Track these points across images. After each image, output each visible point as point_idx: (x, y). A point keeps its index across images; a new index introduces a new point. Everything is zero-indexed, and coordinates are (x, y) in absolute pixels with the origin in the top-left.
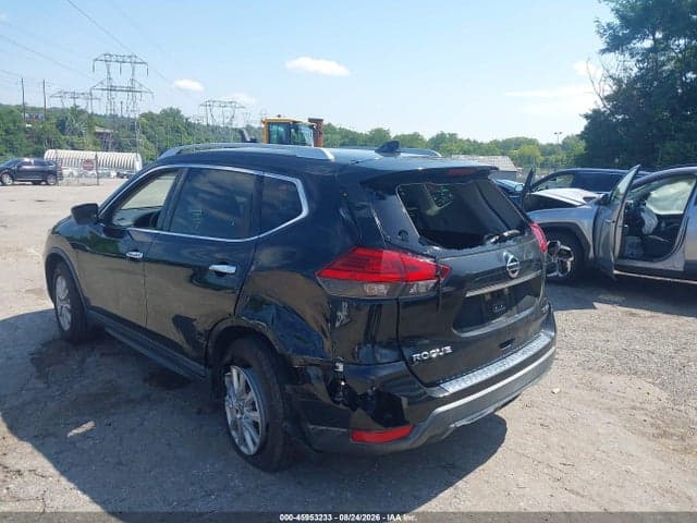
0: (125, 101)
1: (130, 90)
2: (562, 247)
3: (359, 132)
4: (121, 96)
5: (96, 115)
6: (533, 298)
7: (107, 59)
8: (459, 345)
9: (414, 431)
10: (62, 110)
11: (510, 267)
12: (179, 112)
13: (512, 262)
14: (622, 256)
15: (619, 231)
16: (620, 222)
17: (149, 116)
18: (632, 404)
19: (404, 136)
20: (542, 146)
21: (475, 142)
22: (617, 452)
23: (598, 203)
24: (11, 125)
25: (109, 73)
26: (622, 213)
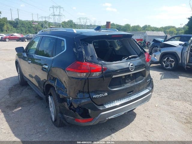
0: (58, 19)
1: (59, 15)
2: (171, 59)
3: (122, 25)
4: (57, 17)
5: (51, 23)
6: (142, 77)
7: (53, 7)
8: (110, 93)
9: (94, 119)
10: (42, 21)
11: (130, 68)
12: (72, 21)
13: (131, 66)
14: (189, 62)
15: (188, 54)
16: (189, 52)
17: (64, 22)
18: (181, 111)
19: (135, 26)
20: (177, 28)
21: (156, 27)
22: (170, 128)
23: (183, 45)
24: (30, 26)
25: (54, 11)
26: (190, 49)
